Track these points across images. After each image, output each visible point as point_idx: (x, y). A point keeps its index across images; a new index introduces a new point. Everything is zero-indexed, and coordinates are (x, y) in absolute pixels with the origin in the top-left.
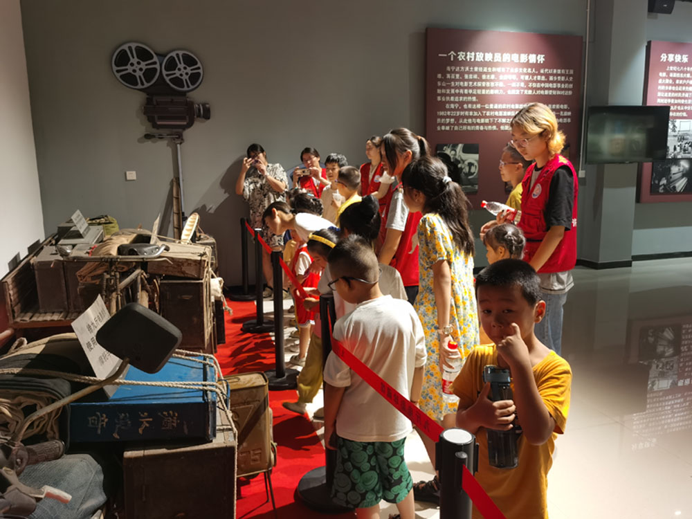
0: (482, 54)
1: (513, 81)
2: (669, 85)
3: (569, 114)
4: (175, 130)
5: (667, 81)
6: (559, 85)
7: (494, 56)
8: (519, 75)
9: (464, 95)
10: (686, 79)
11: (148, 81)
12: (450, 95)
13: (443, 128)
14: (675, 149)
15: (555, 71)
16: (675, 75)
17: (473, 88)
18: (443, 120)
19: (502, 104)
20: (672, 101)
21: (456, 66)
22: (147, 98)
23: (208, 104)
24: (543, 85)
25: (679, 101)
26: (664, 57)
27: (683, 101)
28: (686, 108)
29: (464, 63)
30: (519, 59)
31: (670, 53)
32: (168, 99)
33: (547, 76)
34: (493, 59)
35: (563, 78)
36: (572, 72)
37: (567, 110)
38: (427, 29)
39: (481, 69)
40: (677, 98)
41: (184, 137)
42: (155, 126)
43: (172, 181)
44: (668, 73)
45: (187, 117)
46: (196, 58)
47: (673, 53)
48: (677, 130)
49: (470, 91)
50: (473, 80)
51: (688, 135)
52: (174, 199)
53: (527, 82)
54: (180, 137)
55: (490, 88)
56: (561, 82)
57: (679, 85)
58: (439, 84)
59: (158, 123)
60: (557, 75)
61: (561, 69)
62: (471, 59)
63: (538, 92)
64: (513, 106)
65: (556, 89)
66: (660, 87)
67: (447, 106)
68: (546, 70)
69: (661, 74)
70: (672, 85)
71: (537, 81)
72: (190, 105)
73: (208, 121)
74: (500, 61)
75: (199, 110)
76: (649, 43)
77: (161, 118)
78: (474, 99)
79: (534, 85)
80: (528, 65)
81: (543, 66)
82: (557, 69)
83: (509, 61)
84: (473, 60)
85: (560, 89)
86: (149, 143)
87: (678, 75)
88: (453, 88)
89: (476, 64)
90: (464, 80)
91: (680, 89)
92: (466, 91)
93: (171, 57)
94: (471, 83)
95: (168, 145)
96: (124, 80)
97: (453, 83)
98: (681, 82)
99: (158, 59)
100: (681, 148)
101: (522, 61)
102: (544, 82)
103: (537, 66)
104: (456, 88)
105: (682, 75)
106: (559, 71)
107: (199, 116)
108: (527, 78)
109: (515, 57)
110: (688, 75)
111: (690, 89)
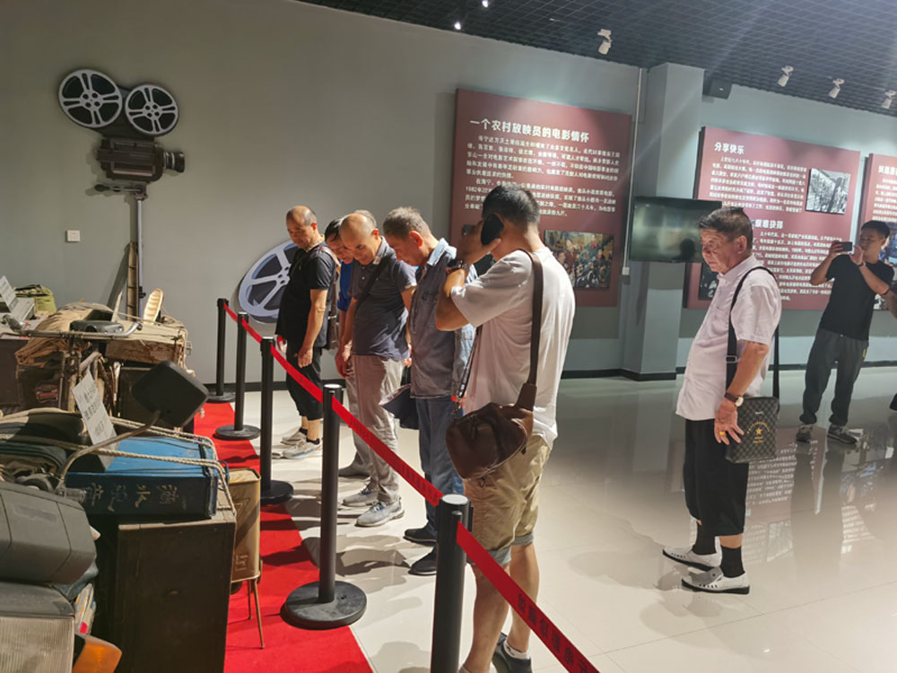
0: (519, 126)
1: (552, 159)
2: (722, 177)
3: (614, 202)
4: (136, 183)
5: (721, 173)
6: (603, 169)
7: (532, 129)
8: (559, 153)
9: (498, 170)
10: (741, 172)
11: (105, 120)
12: (482, 169)
13: (472, 206)
15: (599, 153)
16: (729, 167)
17: (508, 163)
18: (472, 197)
19: (541, 184)
20: (726, 196)
21: (489, 136)
22: (103, 141)
23: (182, 153)
24: (586, 167)
25: (733, 197)
26: (718, 146)
27: (737, 197)
29: (499, 134)
30: (561, 135)
31: (725, 142)
32: (131, 143)
33: (591, 157)
34: (532, 132)
35: (608, 162)
36: (618, 155)
37: (612, 198)
38: (457, 90)
39: (517, 143)
40: (731, 193)
41: (147, 193)
42: (110, 175)
43: (128, 245)
44: (722, 164)
45: (154, 168)
46: (169, 95)
47: (728, 143)
49: (505, 166)
50: (509, 154)
52: (129, 269)
53: (568, 162)
54: (142, 192)
55: (527, 165)
56: (606, 166)
57: (733, 179)
58: (470, 154)
59: (115, 172)
60: (602, 157)
61: (607, 151)
62: (506, 129)
63: (581, 175)
64: (552, 188)
65: (601, 173)
66: (713, 180)
67: (478, 181)
68: (590, 151)
69: (714, 165)
70: (726, 178)
71: (579, 162)
72: (158, 153)
73: (181, 174)
74: (539, 135)
75: (170, 159)
76: (703, 129)
77: (118, 166)
78: (509, 175)
79: (576, 166)
80: (570, 142)
81: (587, 145)
82: (602, 150)
83: (549, 136)
84: (508, 131)
85: (605, 174)
86: (101, 196)
87: (733, 168)
88: (486, 160)
89: (511, 135)
90: (498, 153)
91: (734, 182)
92: (500, 166)
93: (138, 91)
94: (506, 157)
95: (125, 201)
96: (73, 115)
97: (485, 155)
98: (735, 175)
99: (122, 94)
101: (564, 138)
102: (588, 164)
103: (579, 145)
104: (488, 161)
105: (736, 168)
106: (604, 153)
107: (169, 167)
108: (568, 157)
109: (556, 133)
110: (744, 169)
111: (745, 184)
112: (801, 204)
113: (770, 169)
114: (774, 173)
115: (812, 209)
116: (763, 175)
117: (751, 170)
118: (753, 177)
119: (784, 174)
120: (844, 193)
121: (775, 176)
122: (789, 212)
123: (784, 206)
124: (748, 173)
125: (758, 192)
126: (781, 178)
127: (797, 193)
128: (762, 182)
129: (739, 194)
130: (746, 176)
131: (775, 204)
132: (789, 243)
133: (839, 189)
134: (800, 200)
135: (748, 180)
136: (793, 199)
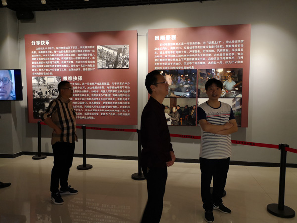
2: (38, 57)
10: (50, 54)
14: (46, 93)
16: (42, 52)
20: (42, 66)
26: (33, 43)
28: (51, 70)
31: (37, 40)
40: (45, 65)
44: (37, 51)
47: (39, 40)
48: (46, 82)
51: (53, 85)
57: (45, 57)
66: (33, 59)
69: (32, 52)
70: (41, 58)
87: (44, 52)
91: (46, 59)
98: (46, 55)
100: (50, 93)
105: (46, 52)
110: (51, 52)
111: (53, 59)
112: (94, 66)
113: (68, 49)
114: (72, 51)
115: (102, 68)
116: (64, 53)
117: (55, 51)
118: (58, 55)
119: (79, 51)
120: (125, 56)
121: (73, 53)
122: (85, 71)
123: (82, 68)
124: (54, 53)
125: (62, 63)
126: (77, 53)
127: (90, 60)
128: (64, 57)
129: (50, 64)
130: (53, 55)
131: (76, 68)
132: (88, 88)
133: (121, 54)
134: (92, 64)
135: (54, 57)
136: (87, 64)
